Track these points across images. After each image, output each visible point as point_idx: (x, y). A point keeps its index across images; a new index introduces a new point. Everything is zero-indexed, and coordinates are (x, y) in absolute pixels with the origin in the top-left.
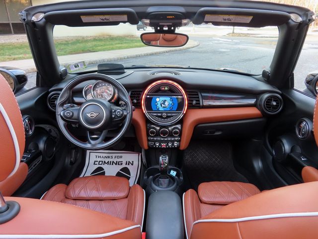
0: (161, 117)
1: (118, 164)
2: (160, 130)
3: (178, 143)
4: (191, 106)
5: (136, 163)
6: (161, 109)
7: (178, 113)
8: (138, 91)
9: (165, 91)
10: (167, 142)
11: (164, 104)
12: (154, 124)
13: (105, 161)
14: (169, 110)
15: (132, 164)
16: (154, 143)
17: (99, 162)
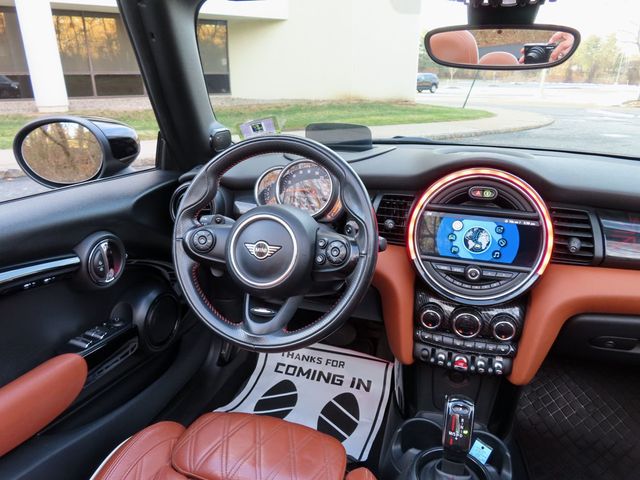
0: (462, 277)
1: (333, 383)
2: (454, 314)
3: (507, 362)
4: (562, 256)
5: (377, 388)
6: (464, 253)
7: (519, 271)
8: (401, 198)
9: (482, 202)
10: (474, 353)
11: (475, 240)
12: (437, 295)
13: (301, 369)
14: (490, 258)
15: (367, 389)
16: (433, 351)
17: (289, 366)
